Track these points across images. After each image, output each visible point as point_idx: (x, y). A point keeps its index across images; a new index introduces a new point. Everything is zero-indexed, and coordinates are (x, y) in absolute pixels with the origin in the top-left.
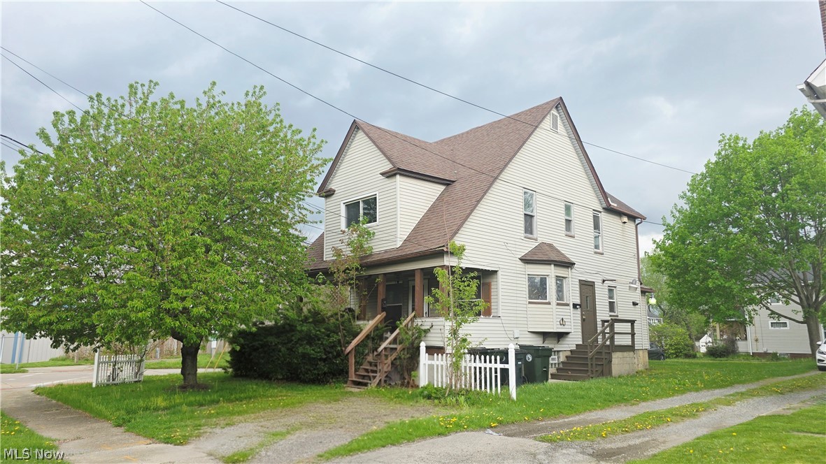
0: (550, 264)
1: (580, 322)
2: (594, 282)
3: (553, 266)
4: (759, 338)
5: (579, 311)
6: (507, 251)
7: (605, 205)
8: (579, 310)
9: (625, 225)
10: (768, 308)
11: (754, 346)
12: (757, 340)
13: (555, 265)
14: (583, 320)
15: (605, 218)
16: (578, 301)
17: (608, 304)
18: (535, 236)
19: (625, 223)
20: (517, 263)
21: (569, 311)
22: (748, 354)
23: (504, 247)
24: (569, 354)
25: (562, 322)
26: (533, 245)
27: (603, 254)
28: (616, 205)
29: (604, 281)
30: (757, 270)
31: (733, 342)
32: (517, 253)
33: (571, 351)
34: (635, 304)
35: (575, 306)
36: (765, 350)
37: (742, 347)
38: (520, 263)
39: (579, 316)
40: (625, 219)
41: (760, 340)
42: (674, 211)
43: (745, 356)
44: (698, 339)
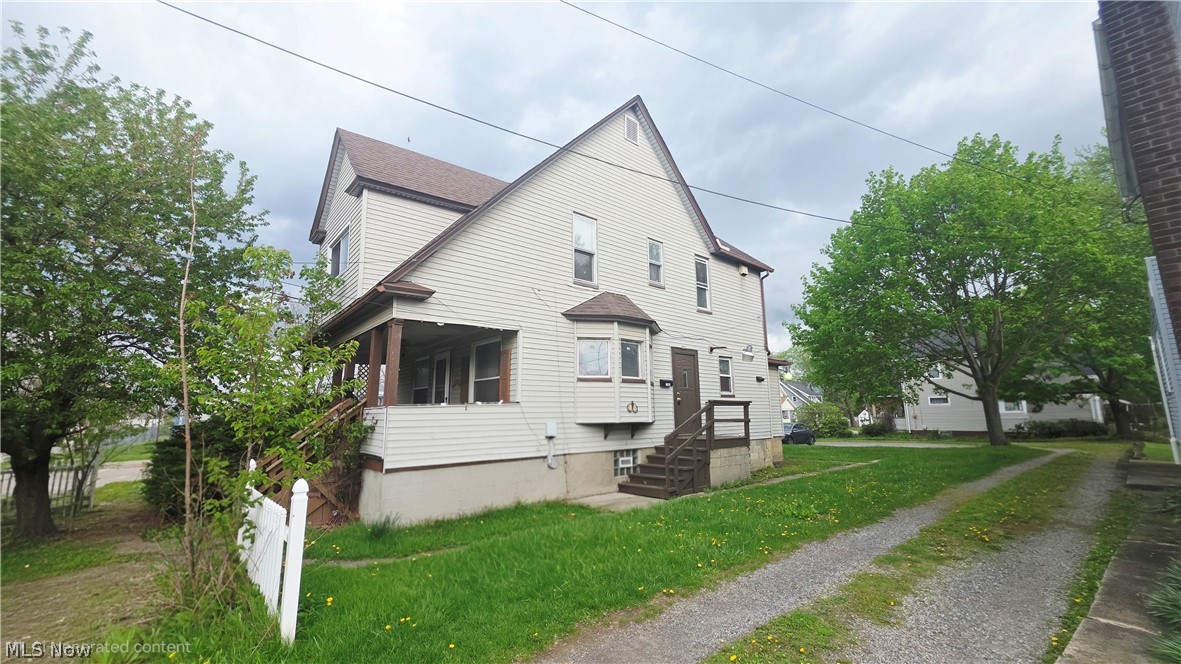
0: (612, 322)
1: (672, 405)
2: (696, 351)
3: (616, 324)
4: (919, 415)
5: (670, 391)
6: (538, 301)
7: (712, 250)
8: (671, 389)
9: (746, 278)
10: (930, 382)
11: (913, 423)
12: (915, 417)
13: (619, 323)
14: (677, 404)
15: (714, 267)
16: (669, 376)
17: (719, 380)
18: (595, 282)
19: (744, 275)
20: (559, 320)
21: (645, 391)
22: (906, 432)
23: (534, 296)
24: (652, 452)
25: (632, 408)
26: (590, 295)
27: (711, 313)
28: (728, 249)
29: (712, 349)
30: (914, 337)
31: (889, 420)
32: (558, 305)
33: (656, 448)
34: (760, 380)
35: (663, 383)
36: (924, 427)
37: (900, 424)
38: (564, 320)
39: (672, 397)
40: (745, 270)
41: (919, 418)
42: (815, 270)
43: (903, 434)
44: (857, 415)
